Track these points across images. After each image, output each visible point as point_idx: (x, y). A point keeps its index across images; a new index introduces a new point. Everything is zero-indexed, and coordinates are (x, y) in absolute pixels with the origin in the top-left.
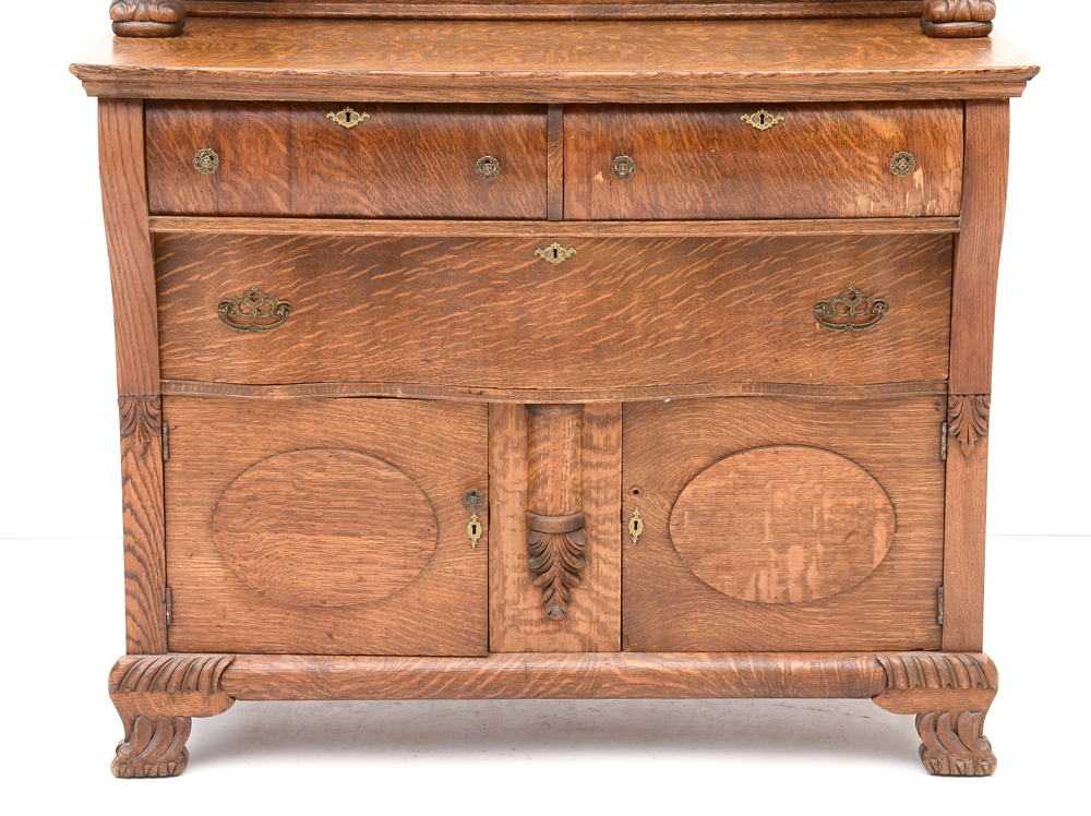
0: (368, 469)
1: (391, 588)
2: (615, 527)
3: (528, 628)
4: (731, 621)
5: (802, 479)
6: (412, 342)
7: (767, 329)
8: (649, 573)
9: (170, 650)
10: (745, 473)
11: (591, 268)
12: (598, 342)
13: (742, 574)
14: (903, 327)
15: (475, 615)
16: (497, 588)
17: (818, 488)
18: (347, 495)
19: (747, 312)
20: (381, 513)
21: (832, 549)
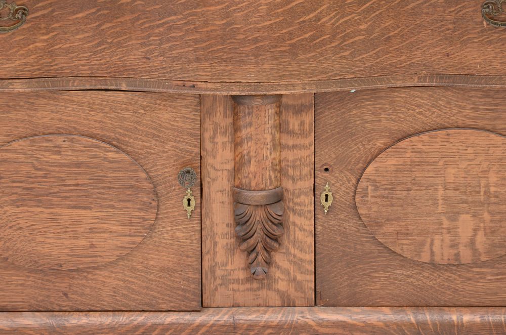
0: (98, 152)
1: (117, 253)
2: (308, 199)
3: (236, 286)
4: (410, 280)
5: (470, 157)
6: (134, 42)
7: (440, 27)
8: (339, 239)
10: (420, 152)
13: (419, 239)
15: (190, 275)
16: (208, 252)
17: (485, 165)
18: (79, 174)
20: (109, 189)
21: (498, 217)
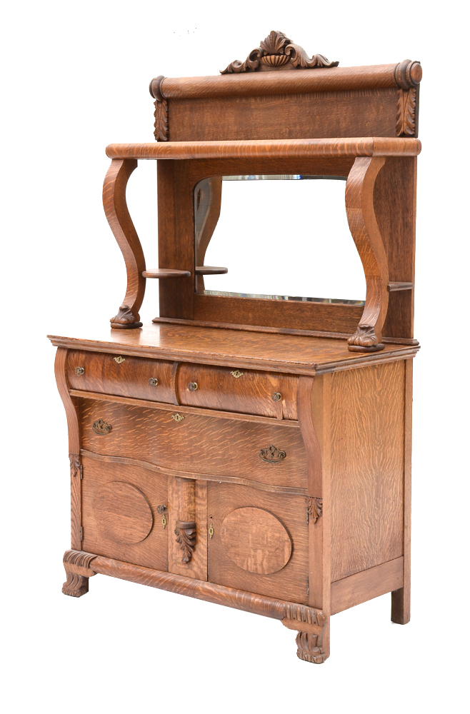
1: (139, 539)
2: (205, 530)
3: (179, 565)
4: (241, 578)
5: (261, 522)
6: (145, 446)
8: (216, 552)
9: (82, 550)
11: (189, 425)
12: (191, 454)
14: (292, 465)
15: (164, 555)
16: (170, 547)
17: (266, 527)
18: (128, 501)
19: (244, 450)
20: (137, 510)
21: (271, 554)
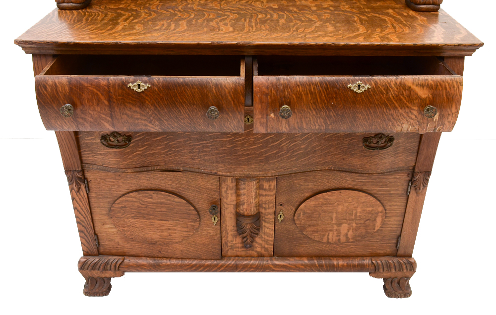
0: (170, 198)
1: (182, 238)
2: (272, 217)
3: (237, 249)
4: (317, 247)
5: (349, 201)
6: (185, 151)
7: (341, 147)
8: (285, 232)
10: (327, 199)
12: (267, 155)
13: (322, 233)
14: (399, 147)
15: (216, 246)
16: (224, 237)
17: (356, 205)
18: (162, 207)
19: (332, 140)
20: (177, 213)
21: (359, 225)
